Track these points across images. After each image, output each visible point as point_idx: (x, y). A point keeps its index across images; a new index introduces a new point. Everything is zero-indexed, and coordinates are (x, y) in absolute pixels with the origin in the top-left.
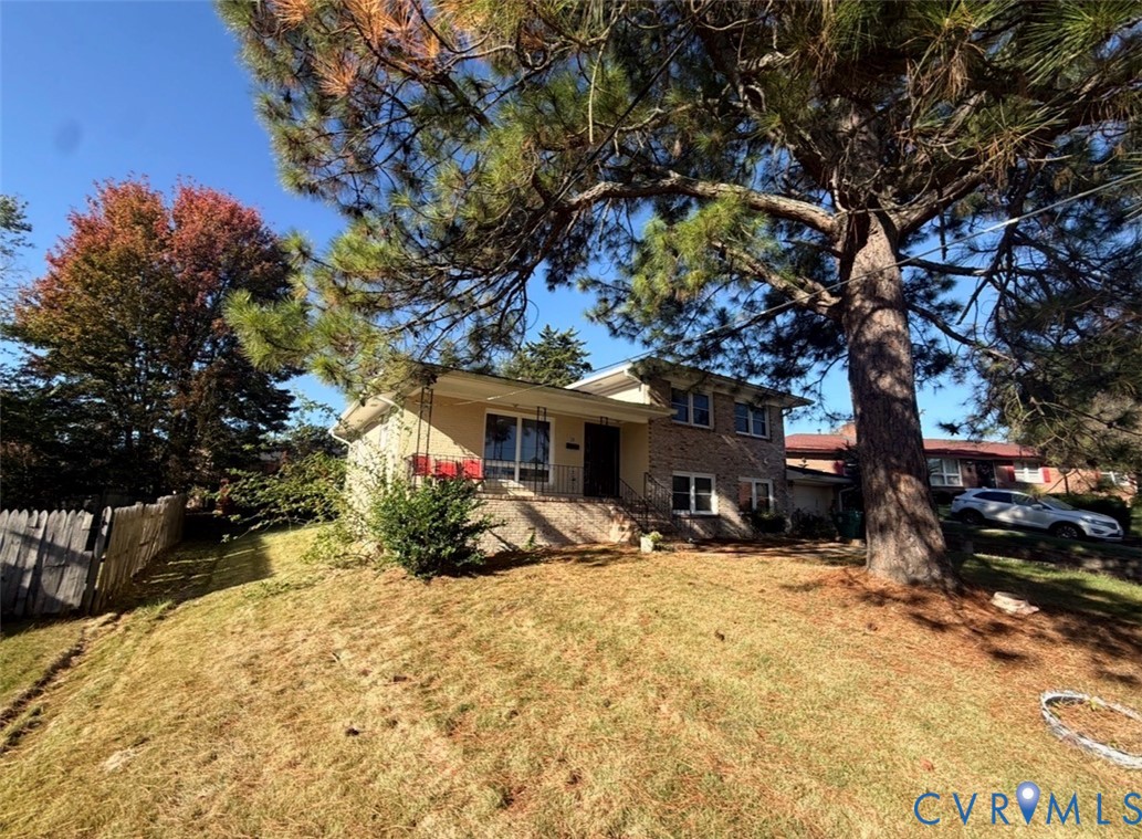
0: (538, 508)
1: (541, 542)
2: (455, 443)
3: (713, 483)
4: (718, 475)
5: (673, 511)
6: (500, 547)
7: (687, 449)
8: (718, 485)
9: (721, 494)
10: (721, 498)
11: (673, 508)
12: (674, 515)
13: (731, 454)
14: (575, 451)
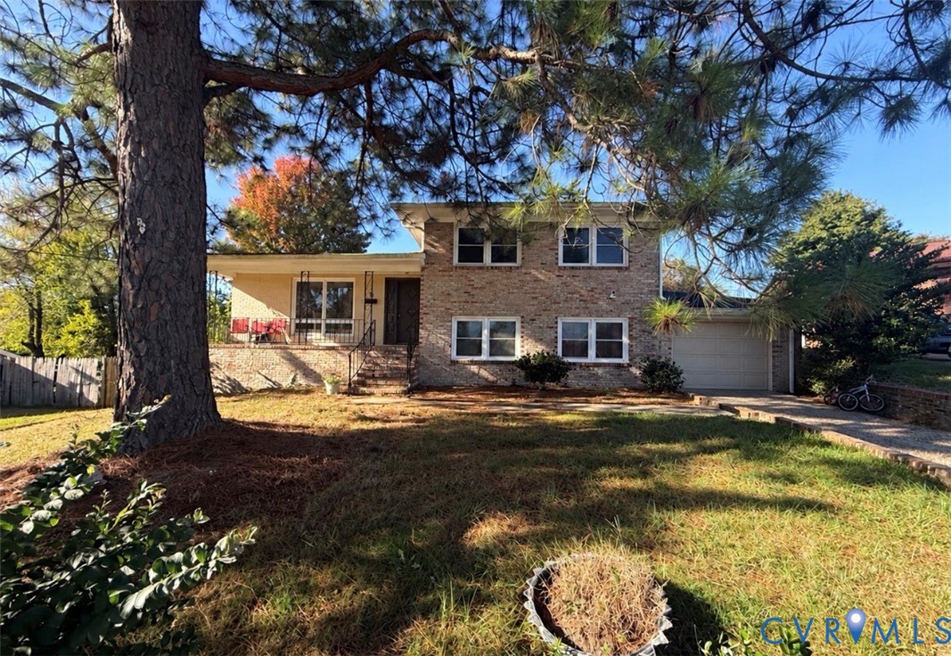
0: (298, 355)
1: (302, 381)
2: (268, 307)
3: (518, 326)
4: (522, 317)
5: (454, 356)
6: (267, 385)
7: (474, 292)
8: (523, 327)
9: (525, 337)
10: (526, 342)
11: (458, 354)
12: (452, 361)
13: (548, 293)
14: (374, 305)
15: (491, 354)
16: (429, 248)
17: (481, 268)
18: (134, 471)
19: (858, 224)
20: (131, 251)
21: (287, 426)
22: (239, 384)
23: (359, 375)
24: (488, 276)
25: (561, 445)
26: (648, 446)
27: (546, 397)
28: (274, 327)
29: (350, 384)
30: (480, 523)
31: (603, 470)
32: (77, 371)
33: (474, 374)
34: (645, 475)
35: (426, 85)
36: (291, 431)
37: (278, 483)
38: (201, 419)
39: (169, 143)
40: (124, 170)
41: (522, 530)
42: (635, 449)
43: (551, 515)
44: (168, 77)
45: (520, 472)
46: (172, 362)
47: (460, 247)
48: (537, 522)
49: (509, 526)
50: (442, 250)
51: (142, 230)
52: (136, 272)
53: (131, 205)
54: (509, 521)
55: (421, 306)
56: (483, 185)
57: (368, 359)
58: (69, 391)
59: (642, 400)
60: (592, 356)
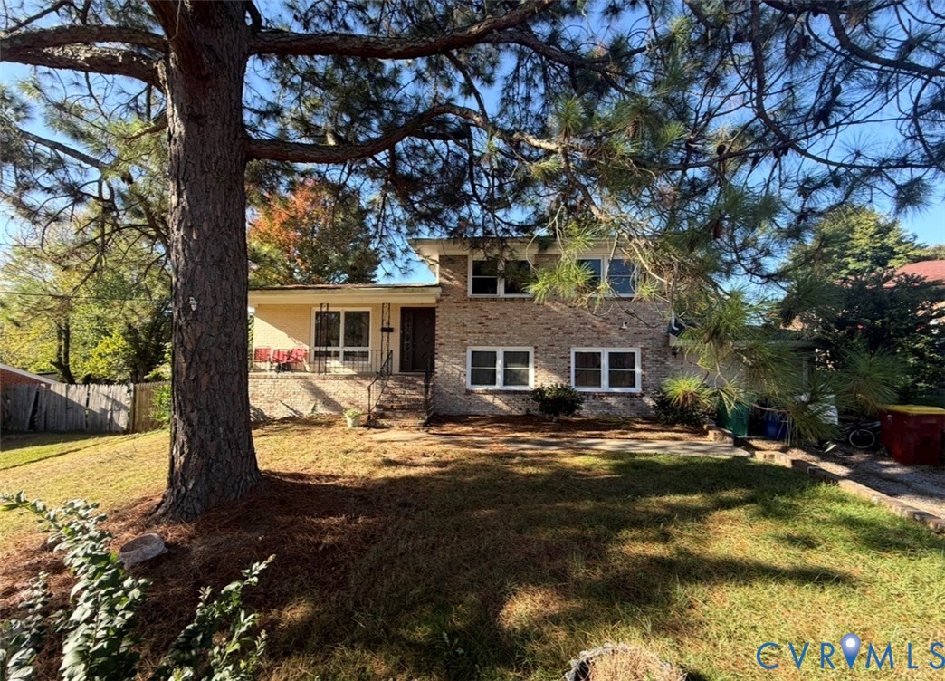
0: (318, 385)
1: (321, 410)
2: (289, 336)
3: (531, 356)
4: (536, 347)
5: (469, 386)
6: (288, 413)
7: (488, 323)
8: (536, 357)
9: (539, 367)
10: (539, 372)
11: (472, 383)
12: (467, 391)
13: (559, 322)
14: (391, 334)
15: (505, 383)
16: (444, 280)
17: (494, 299)
18: (191, 538)
19: (872, 236)
20: (184, 327)
21: (319, 477)
22: (262, 413)
23: (378, 406)
24: (501, 308)
25: (582, 497)
26: (666, 499)
27: (560, 431)
28: (294, 355)
29: (369, 417)
30: (513, 597)
31: (625, 533)
32: (108, 398)
33: (489, 404)
34: (665, 538)
35: (447, 143)
36: (324, 483)
37: (321, 548)
38: (246, 480)
39: (217, 225)
40: (178, 252)
41: (554, 608)
42: (654, 503)
43: (580, 590)
44: (216, 163)
45: (546, 535)
46: (221, 429)
47: (473, 279)
48: (567, 599)
49: (542, 602)
50: (457, 283)
51: (194, 308)
52: (189, 347)
53: (184, 284)
54: (539, 596)
55: (436, 337)
56: (499, 228)
57: (386, 389)
58: (99, 417)
59: (656, 435)
60: (605, 385)
